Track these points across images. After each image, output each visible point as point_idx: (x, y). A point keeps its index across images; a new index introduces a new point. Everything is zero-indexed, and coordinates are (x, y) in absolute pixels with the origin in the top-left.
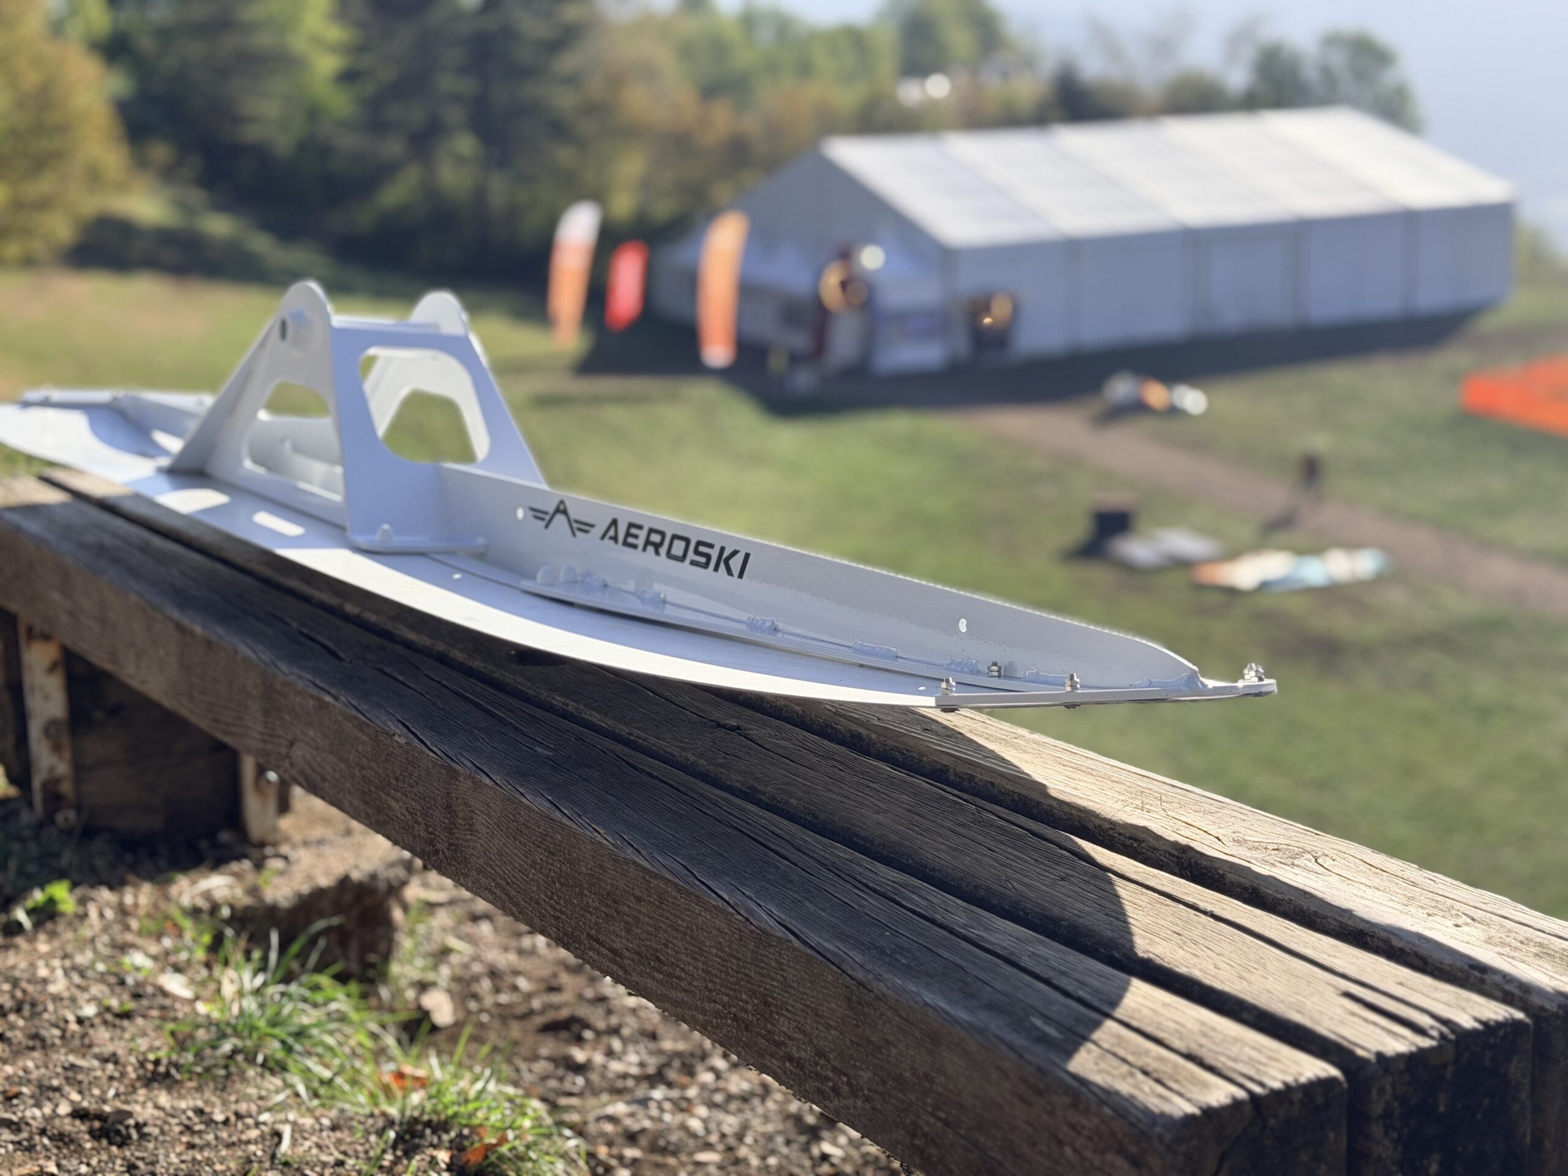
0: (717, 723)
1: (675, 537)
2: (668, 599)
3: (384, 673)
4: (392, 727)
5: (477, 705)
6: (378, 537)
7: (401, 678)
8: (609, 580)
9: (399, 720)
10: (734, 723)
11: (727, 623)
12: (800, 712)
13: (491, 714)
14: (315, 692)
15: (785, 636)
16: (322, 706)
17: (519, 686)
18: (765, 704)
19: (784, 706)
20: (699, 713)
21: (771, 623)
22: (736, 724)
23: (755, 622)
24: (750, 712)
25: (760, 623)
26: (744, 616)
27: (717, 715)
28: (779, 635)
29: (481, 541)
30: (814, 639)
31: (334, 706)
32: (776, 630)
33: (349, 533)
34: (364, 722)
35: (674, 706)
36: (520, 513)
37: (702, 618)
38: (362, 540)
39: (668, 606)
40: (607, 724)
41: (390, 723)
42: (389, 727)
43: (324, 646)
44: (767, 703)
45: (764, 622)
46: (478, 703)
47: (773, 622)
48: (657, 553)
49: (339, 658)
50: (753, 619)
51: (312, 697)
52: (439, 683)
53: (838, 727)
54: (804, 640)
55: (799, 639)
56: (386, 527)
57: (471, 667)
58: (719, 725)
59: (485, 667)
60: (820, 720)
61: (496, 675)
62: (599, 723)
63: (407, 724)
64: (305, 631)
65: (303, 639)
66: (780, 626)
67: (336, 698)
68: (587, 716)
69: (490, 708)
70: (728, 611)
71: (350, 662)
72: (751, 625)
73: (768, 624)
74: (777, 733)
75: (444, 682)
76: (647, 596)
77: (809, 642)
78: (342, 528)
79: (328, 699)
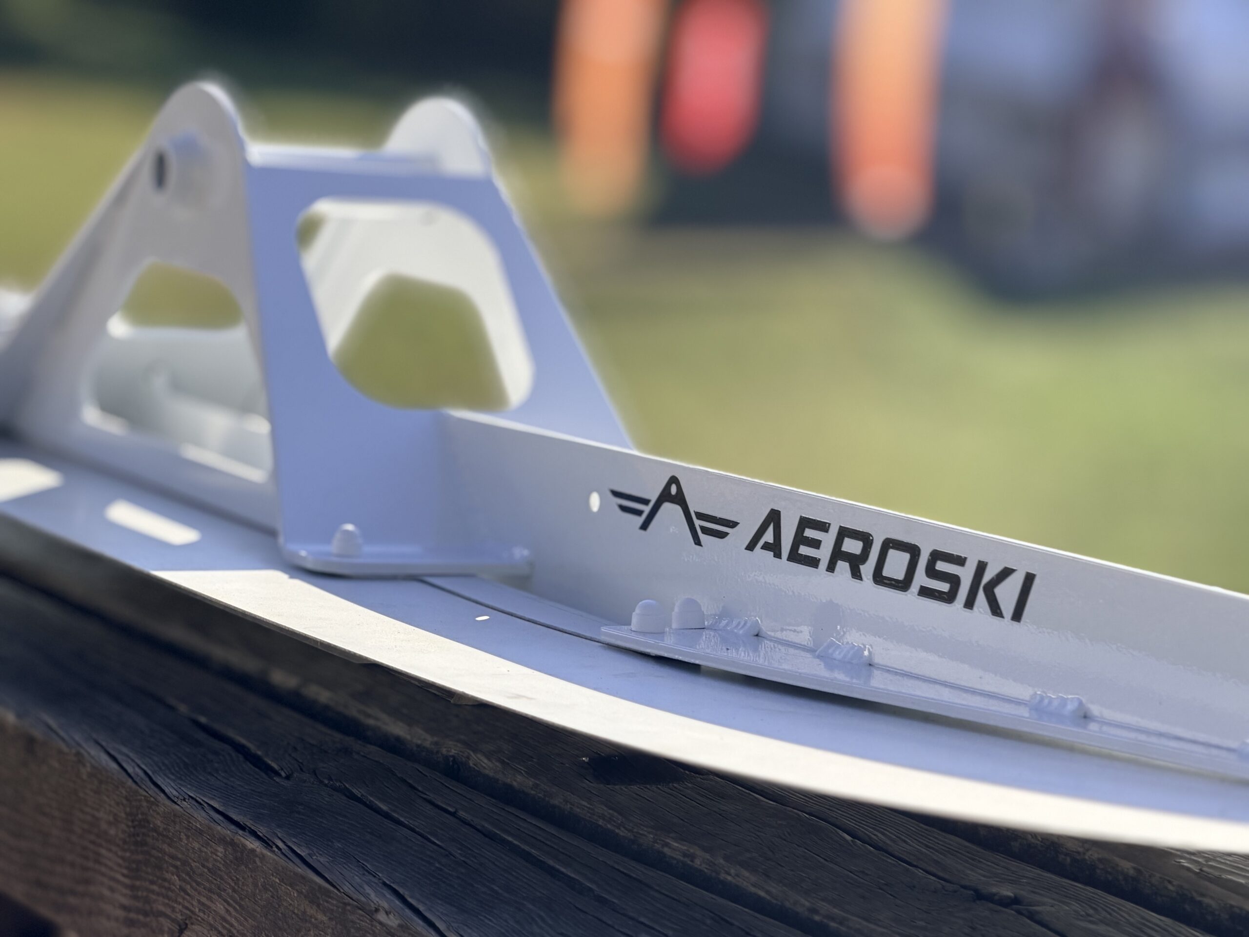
0: (976, 891)
1: (889, 544)
2: (877, 660)
3: (352, 797)
4: (373, 896)
5: (527, 857)
6: (334, 547)
7: (384, 807)
8: (765, 627)
9: (385, 884)
10: (1007, 892)
11: (994, 706)
12: (1132, 872)
13: (553, 872)
14: (226, 830)
15: (1105, 728)
16: (242, 857)
17: (601, 822)
18: (1061, 857)
19: (1100, 860)
20: (941, 874)
21: (1076, 704)
22: (1011, 895)
23: (1046, 701)
24: (1036, 872)
25: (1055, 703)
26: (1024, 692)
27: (975, 877)
28: (1093, 727)
29: (521, 553)
30: (1161, 735)
31: (263, 858)
32: (1085, 717)
33: (281, 540)
34: (320, 887)
35: (891, 860)
36: (595, 501)
37: (946, 696)
38: (305, 553)
39: (876, 673)
40: (767, 892)
41: (368, 890)
42: (367, 896)
43: (240, 748)
44: (1066, 855)
45: (1064, 702)
46: (529, 854)
47: (1081, 703)
48: (856, 574)
49: (268, 770)
50: (1042, 699)
51: (223, 840)
52: (453, 814)
53: (1206, 900)
54: (1143, 737)
55: (1133, 735)
56: (350, 527)
57: (510, 787)
58: (980, 896)
59: (536, 786)
60: (1170, 887)
61: (556, 801)
62: (753, 890)
63: (401, 891)
64: (203, 720)
65: (201, 736)
66: (1095, 710)
67: (266, 842)
68: (729, 878)
69: (551, 862)
70: (991, 683)
71: (288, 778)
72: (1038, 708)
73: (1071, 707)
74: (1091, 912)
75: (462, 814)
76: (837, 655)
77: (1154, 739)
78: (271, 533)
79: (252, 844)
